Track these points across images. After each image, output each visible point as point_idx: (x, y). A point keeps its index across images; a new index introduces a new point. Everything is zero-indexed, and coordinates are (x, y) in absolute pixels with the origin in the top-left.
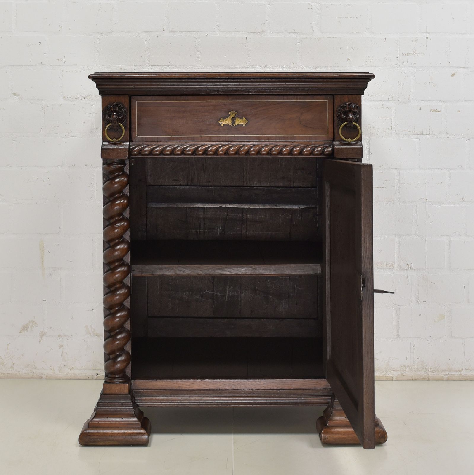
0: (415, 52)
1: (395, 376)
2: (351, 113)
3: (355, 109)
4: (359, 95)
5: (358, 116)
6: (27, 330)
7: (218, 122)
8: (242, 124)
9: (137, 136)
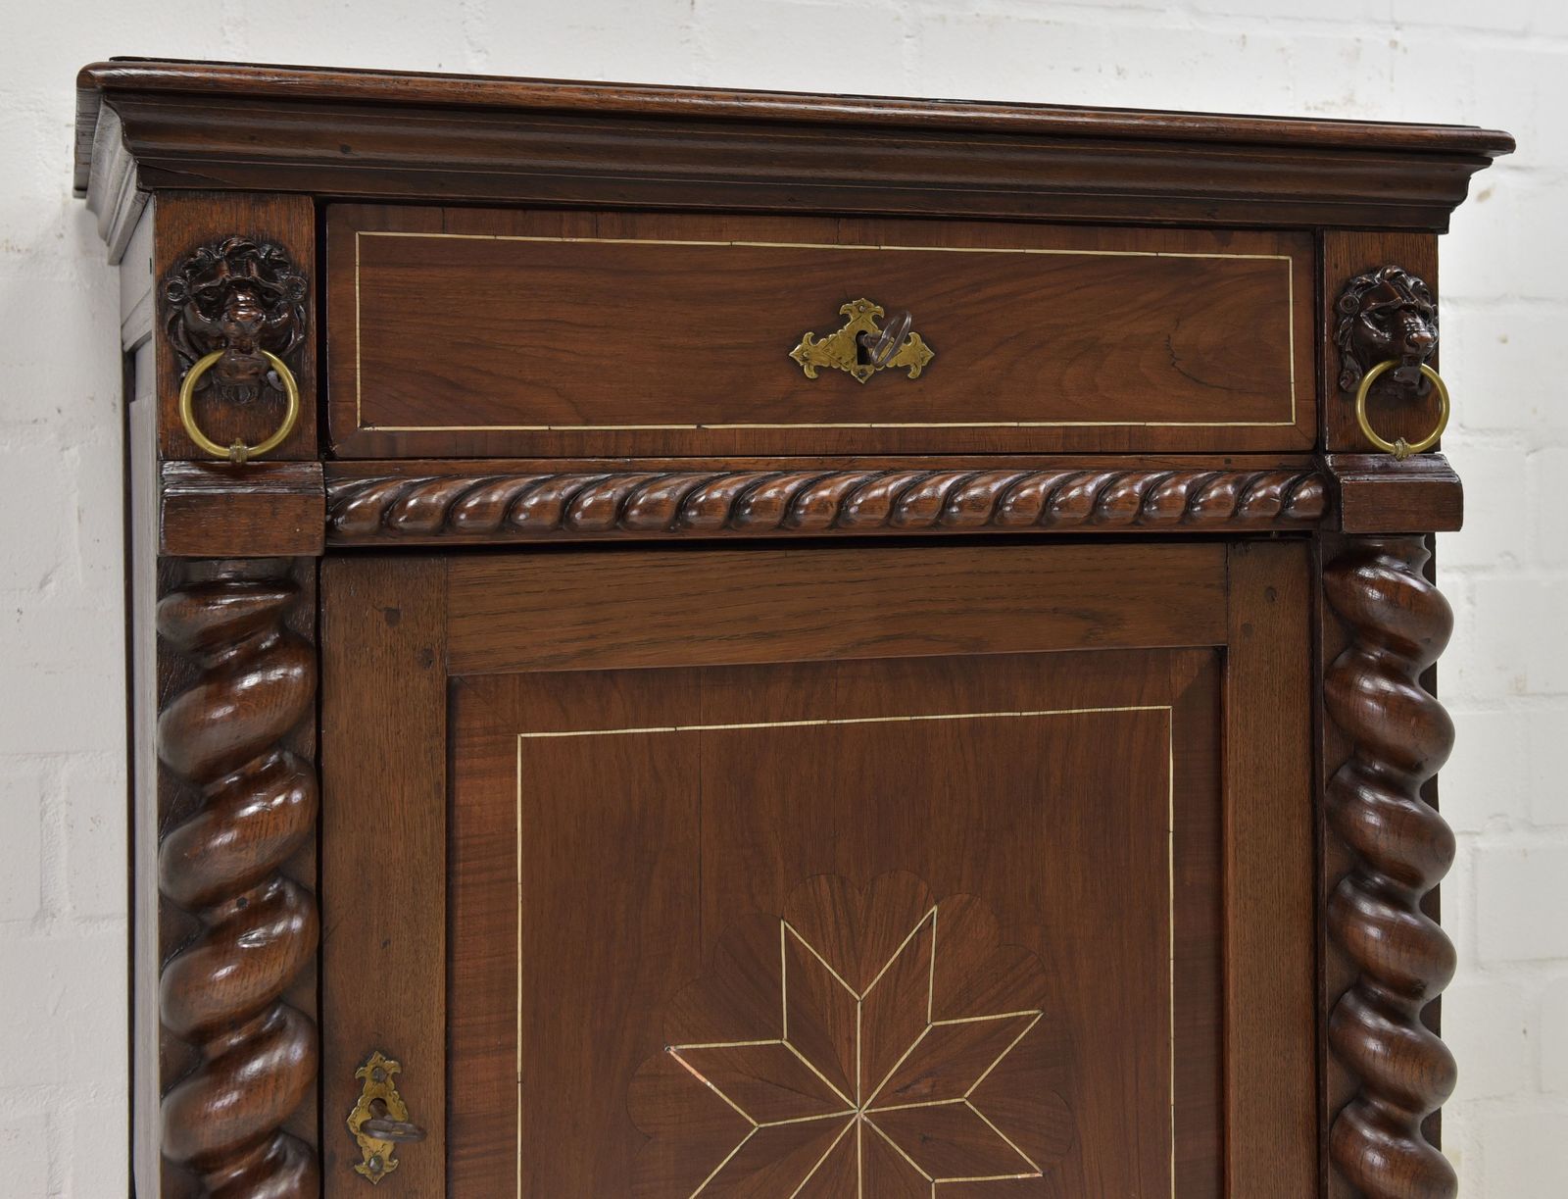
2: (1413, 316)
4: (1428, 235)
7: (791, 354)
8: (907, 369)
9: (362, 426)
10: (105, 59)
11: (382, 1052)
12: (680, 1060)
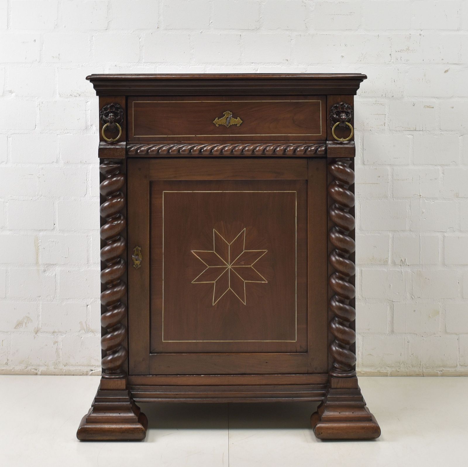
0: (408, 49)
1: (389, 372)
2: (343, 113)
3: (348, 109)
4: (351, 96)
5: (350, 116)
6: (22, 326)
7: (213, 122)
8: (237, 124)
9: (134, 136)
10: (91, 75)
11: (138, 246)
12: (194, 253)
